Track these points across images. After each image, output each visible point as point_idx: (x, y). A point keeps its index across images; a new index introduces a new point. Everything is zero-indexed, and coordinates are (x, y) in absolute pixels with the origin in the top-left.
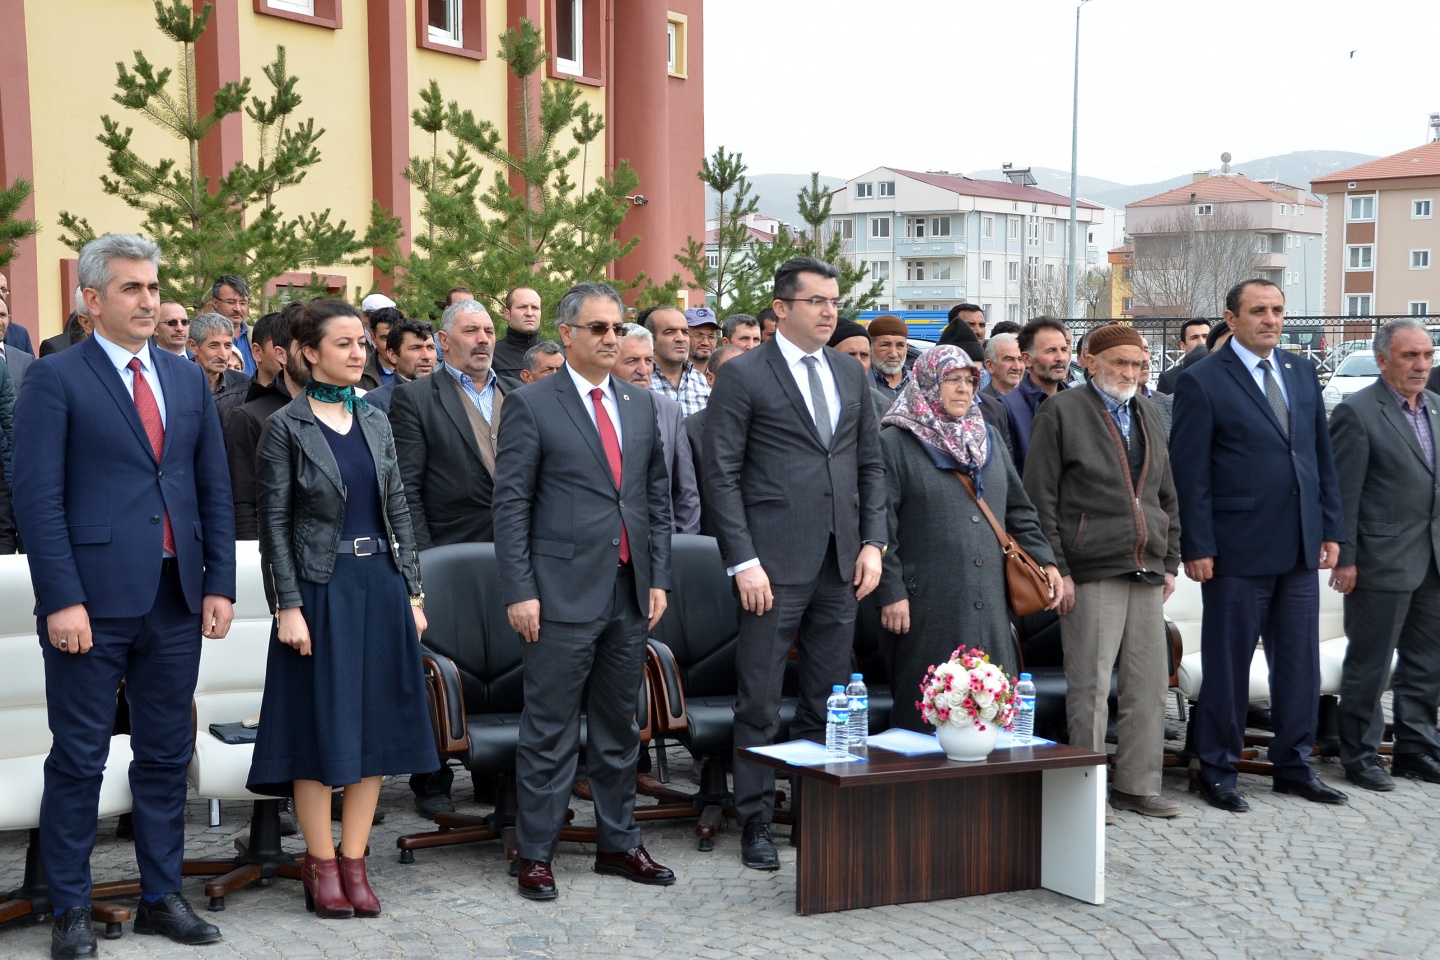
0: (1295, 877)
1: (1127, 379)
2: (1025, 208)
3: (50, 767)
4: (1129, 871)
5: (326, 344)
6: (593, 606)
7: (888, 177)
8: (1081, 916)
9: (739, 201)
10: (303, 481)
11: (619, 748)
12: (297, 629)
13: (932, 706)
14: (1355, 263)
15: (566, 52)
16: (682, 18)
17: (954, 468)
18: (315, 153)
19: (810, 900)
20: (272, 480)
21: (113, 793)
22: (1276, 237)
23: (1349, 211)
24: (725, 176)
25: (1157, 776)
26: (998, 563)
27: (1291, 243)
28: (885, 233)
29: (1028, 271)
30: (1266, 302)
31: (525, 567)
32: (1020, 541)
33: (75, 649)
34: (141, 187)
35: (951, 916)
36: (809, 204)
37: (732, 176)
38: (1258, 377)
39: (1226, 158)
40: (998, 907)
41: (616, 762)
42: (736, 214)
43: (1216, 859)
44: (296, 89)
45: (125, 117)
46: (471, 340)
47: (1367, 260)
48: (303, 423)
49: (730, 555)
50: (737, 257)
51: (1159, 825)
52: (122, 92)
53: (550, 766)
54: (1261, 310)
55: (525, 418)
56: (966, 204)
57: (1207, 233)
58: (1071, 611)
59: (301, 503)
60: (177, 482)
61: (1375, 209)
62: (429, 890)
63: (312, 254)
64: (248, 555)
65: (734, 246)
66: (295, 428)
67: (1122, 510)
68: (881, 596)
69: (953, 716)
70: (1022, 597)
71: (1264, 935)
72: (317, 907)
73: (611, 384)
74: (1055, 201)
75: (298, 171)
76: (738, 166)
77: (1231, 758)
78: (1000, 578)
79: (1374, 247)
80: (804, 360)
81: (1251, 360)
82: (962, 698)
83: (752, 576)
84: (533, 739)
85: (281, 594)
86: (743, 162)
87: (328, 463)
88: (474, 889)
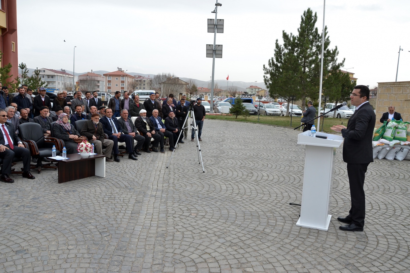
2: (64, 75)
7: (44, 70)
9: (25, 71)
14: (109, 85)
16: (14, 43)
22: (98, 81)
23: (108, 78)
27: (100, 82)
28: (44, 77)
29: (65, 84)
36: (36, 72)
37: (24, 67)
39: (92, 70)
42: (25, 73)
47: (110, 85)
56: (56, 74)
57: (90, 80)
61: (111, 78)
65: (25, 77)
74: (69, 74)
76: (25, 65)
79: (111, 83)
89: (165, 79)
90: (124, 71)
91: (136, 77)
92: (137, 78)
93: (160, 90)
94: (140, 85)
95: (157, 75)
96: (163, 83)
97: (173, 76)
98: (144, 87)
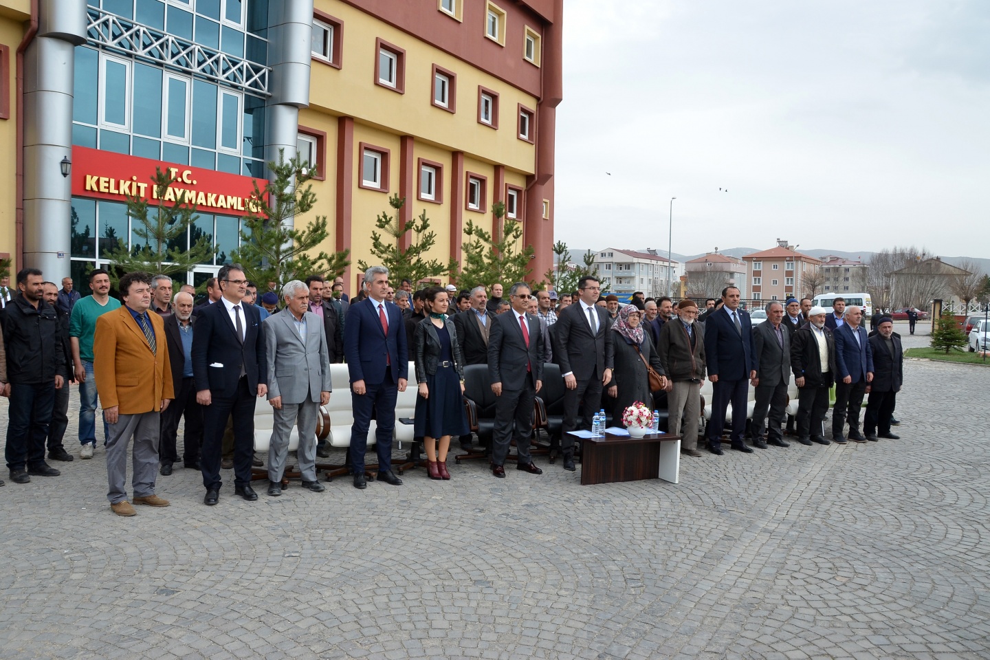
0: (737, 475)
1: (691, 317)
2: (654, 262)
3: (353, 429)
4: (686, 473)
5: (436, 301)
6: (518, 385)
7: (611, 251)
8: (671, 487)
9: (565, 257)
10: (428, 343)
11: (525, 430)
12: (425, 389)
13: (626, 420)
14: (755, 283)
15: (511, 211)
16: (548, 201)
17: (632, 344)
18: (433, 241)
19: (585, 480)
20: (419, 342)
21: (371, 438)
22: (732, 274)
23: (754, 267)
24: (560, 249)
25: (696, 443)
26: (646, 374)
27: (736, 276)
28: (610, 269)
29: (655, 282)
30: (734, 293)
31: (497, 372)
32: (654, 368)
33: (361, 393)
34: (382, 252)
35: (630, 486)
37: (563, 250)
38: (732, 318)
39: (716, 249)
40: (645, 484)
41: (524, 435)
42: (564, 262)
43: (713, 470)
44: (428, 222)
45: (379, 231)
46: (480, 300)
47: (759, 282)
48: (429, 325)
49: (563, 371)
50: (564, 275)
51: (695, 459)
52: (378, 224)
53: (503, 436)
54: (733, 296)
55: (499, 325)
56: (635, 260)
57: (711, 272)
58: (671, 391)
59: (427, 349)
60: (391, 343)
61: (761, 267)
62: (465, 472)
63: (431, 272)
64: (411, 365)
65: (563, 271)
66: (426, 326)
67: (689, 359)
68: (610, 385)
69: (633, 424)
70: (654, 385)
71: (727, 493)
72: (431, 476)
73: (526, 315)
74: (664, 260)
75: (428, 247)
76: (564, 247)
77: (719, 438)
78: (647, 379)
79: (761, 278)
80: (588, 308)
81: (730, 312)
82: (636, 418)
83: (570, 376)
84: (499, 427)
85: (421, 378)
86: (566, 245)
87: (436, 338)
88: (479, 473)
89: (902, 265)
90: (792, 246)
91: (824, 260)
92: (827, 263)
93: (888, 293)
94: (836, 279)
95: (880, 255)
96: (896, 273)
97: (924, 254)
98: (846, 284)
